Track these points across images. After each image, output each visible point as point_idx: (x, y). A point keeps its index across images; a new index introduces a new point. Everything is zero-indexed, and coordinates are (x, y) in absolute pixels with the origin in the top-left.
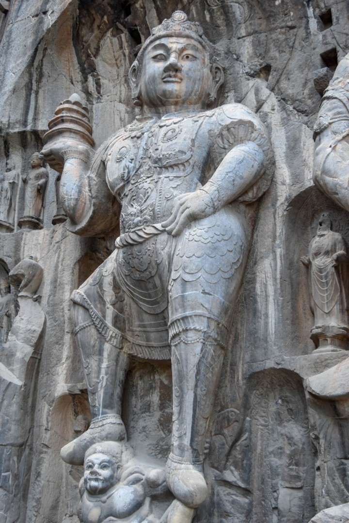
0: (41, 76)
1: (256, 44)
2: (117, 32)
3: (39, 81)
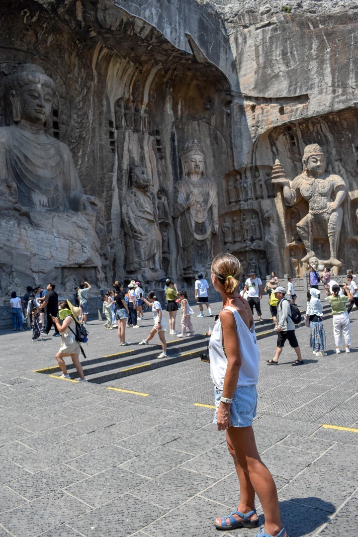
0: (257, 147)
1: (337, 151)
2: (285, 135)
3: (256, 149)
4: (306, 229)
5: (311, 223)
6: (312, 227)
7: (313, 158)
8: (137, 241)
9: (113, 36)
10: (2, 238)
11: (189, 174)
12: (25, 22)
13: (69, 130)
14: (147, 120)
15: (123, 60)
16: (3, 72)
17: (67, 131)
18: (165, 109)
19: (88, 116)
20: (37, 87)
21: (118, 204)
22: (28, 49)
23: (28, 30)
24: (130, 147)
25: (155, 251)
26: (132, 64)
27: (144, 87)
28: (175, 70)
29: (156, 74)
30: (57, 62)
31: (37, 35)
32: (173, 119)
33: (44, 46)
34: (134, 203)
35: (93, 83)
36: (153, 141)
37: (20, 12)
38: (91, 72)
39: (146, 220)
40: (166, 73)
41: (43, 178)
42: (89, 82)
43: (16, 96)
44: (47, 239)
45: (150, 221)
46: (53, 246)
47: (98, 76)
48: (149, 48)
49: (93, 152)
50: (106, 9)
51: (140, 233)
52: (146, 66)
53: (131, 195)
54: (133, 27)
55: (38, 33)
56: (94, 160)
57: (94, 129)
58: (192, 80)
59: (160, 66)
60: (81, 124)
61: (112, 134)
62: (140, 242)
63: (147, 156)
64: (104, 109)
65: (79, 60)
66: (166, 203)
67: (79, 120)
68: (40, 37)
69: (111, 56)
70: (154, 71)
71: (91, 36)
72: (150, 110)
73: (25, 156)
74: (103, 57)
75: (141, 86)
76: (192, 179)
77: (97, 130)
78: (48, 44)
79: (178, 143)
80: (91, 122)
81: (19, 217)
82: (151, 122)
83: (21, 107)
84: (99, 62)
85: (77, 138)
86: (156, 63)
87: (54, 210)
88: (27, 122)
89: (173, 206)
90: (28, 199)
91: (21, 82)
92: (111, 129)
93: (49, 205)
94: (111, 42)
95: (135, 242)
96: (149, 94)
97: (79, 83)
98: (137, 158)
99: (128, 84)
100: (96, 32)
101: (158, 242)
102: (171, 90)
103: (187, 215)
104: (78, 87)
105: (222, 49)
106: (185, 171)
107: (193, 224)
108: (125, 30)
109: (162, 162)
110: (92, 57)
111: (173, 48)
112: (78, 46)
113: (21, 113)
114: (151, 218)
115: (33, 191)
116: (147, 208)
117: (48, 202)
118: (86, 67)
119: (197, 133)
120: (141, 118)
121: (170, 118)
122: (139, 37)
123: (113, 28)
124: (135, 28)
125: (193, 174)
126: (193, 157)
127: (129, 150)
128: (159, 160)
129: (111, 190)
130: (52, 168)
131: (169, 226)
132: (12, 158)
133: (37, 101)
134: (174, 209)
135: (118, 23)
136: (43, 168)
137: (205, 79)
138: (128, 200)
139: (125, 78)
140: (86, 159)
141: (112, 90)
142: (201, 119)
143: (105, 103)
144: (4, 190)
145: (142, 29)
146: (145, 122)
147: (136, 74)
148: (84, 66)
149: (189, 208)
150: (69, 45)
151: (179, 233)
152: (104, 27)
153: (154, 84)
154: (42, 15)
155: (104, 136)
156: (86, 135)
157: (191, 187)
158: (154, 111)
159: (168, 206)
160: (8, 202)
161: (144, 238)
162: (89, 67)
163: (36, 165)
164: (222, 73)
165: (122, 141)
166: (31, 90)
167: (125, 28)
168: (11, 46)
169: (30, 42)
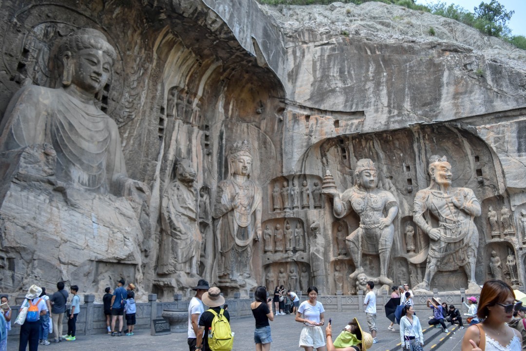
0: (307, 156)
1: (388, 168)
2: (336, 147)
3: (307, 158)
4: (357, 244)
5: (362, 238)
6: (362, 241)
7: (366, 172)
8: (175, 240)
9: (182, 22)
10: (27, 215)
11: (235, 174)
13: (118, 108)
14: (198, 113)
15: (186, 50)
16: (58, 32)
17: (115, 109)
18: (217, 106)
19: (140, 98)
20: (98, 53)
21: (158, 196)
22: (92, 16)
24: (179, 137)
25: (194, 254)
26: (194, 55)
27: (200, 81)
28: (233, 69)
29: (215, 70)
30: (119, 36)
31: (104, 3)
32: (224, 118)
33: (110, 16)
34: (176, 197)
35: (151, 65)
36: (202, 135)
38: (151, 54)
39: (187, 218)
40: (224, 71)
41: (87, 151)
42: (148, 64)
43: (71, 58)
44: (84, 224)
45: (191, 219)
46: (90, 233)
47: (157, 60)
48: (215, 43)
49: (140, 135)
51: (180, 232)
52: (206, 60)
53: (173, 188)
54: (206, 17)
55: (106, 2)
56: (140, 144)
57: (144, 112)
58: (247, 83)
59: (220, 63)
60: (132, 104)
61: (161, 120)
62: (179, 241)
63: (194, 149)
64: (158, 94)
65: (141, 40)
66: (208, 201)
67: (131, 100)
68: (107, 7)
69: (175, 43)
70: (213, 67)
71: (160, 18)
72: (202, 105)
73: (70, 124)
74: (167, 41)
75: (198, 79)
76: (238, 180)
77: (147, 113)
78: (114, 16)
79: (226, 141)
80: (143, 104)
81: (53, 193)
82: (202, 117)
83: (74, 70)
84: (161, 45)
85: (125, 118)
86: (217, 59)
87: (94, 191)
88: (78, 88)
89: (215, 206)
90: (66, 173)
91: (81, 45)
92: (161, 115)
93: (89, 184)
94: (179, 29)
95: (173, 240)
96: (204, 89)
97: (137, 62)
98: (184, 150)
99: (185, 74)
100: (166, 15)
101: (198, 243)
102: (226, 89)
103: (230, 217)
104: (135, 66)
105: (280, 59)
106: (231, 170)
107: (236, 228)
108: (197, 19)
109: (208, 158)
110: (155, 40)
111: (239, 47)
112: (144, 25)
113: (73, 77)
114: (193, 216)
115: (74, 165)
116: (190, 204)
117: (89, 180)
118: (147, 48)
119: (246, 135)
120: (192, 110)
121: (221, 115)
122: (209, 29)
123: (186, 15)
124: (207, 18)
125: (239, 175)
126: (242, 157)
127: (177, 141)
128: (206, 156)
129: (153, 179)
130: (98, 142)
131: (207, 227)
132: (53, 123)
133: (95, 68)
134: (215, 210)
135: (191, 11)
136: (88, 141)
137: (260, 83)
138: (169, 192)
139: (184, 68)
140: (132, 142)
141: (168, 77)
142: (249, 122)
143: (159, 88)
144: (39, 157)
145: (214, 22)
146: (196, 115)
147: (195, 66)
148: (145, 47)
149: (233, 210)
150: (135, 21)
151: (219, 236)
152: (177, 11)
153: (210, 79)
155: (154, 121)
156: (135, 117)
157: (237, 188)
158: (206, 107)
159: (210, 205)
160: (41, 172)
161: (183, 237)
162: (150, 48)
163: (81, 136)
164: (279, 81)
165: (171, 130)
166: (90, 55)
167: (197, 17)
168: (74, 8)
169: (95, 9)
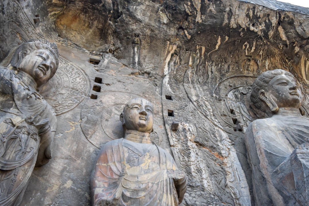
12: (247, 54)
16: (242, 93)
22: (254, 75)
23: (249, 60)
31: (257, 63)
37: (242, 46)
38: (305, 82)
50: (301, 24)
55: (257, 61)
68: (260, 64)
71: (296, 52)
83: (274, 98)
84: (307, 73)
100: (299, 47)
110: (301, 71)
112: (288, 64)
148: (298, 79)
150: (281, 64)
154: (258, 43)
162: (301, 79)
168: (242, 75)
169: (254, 70)
